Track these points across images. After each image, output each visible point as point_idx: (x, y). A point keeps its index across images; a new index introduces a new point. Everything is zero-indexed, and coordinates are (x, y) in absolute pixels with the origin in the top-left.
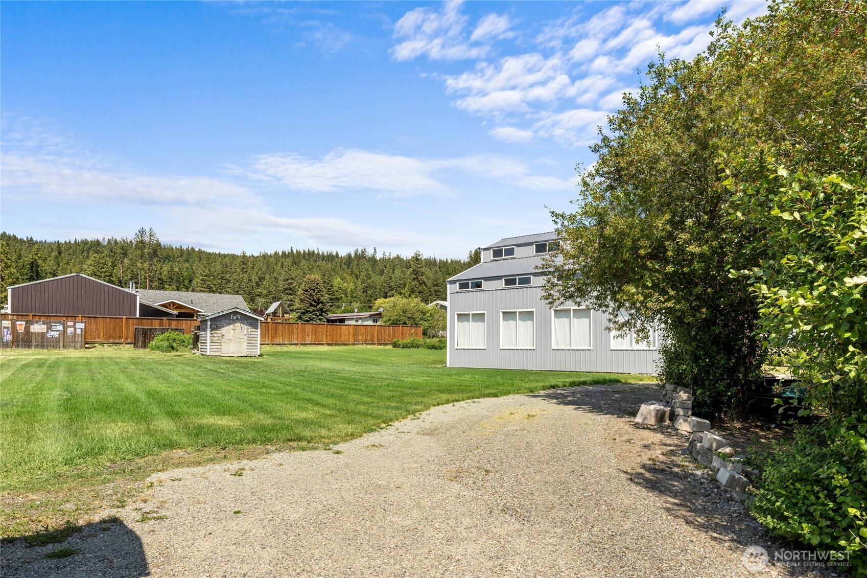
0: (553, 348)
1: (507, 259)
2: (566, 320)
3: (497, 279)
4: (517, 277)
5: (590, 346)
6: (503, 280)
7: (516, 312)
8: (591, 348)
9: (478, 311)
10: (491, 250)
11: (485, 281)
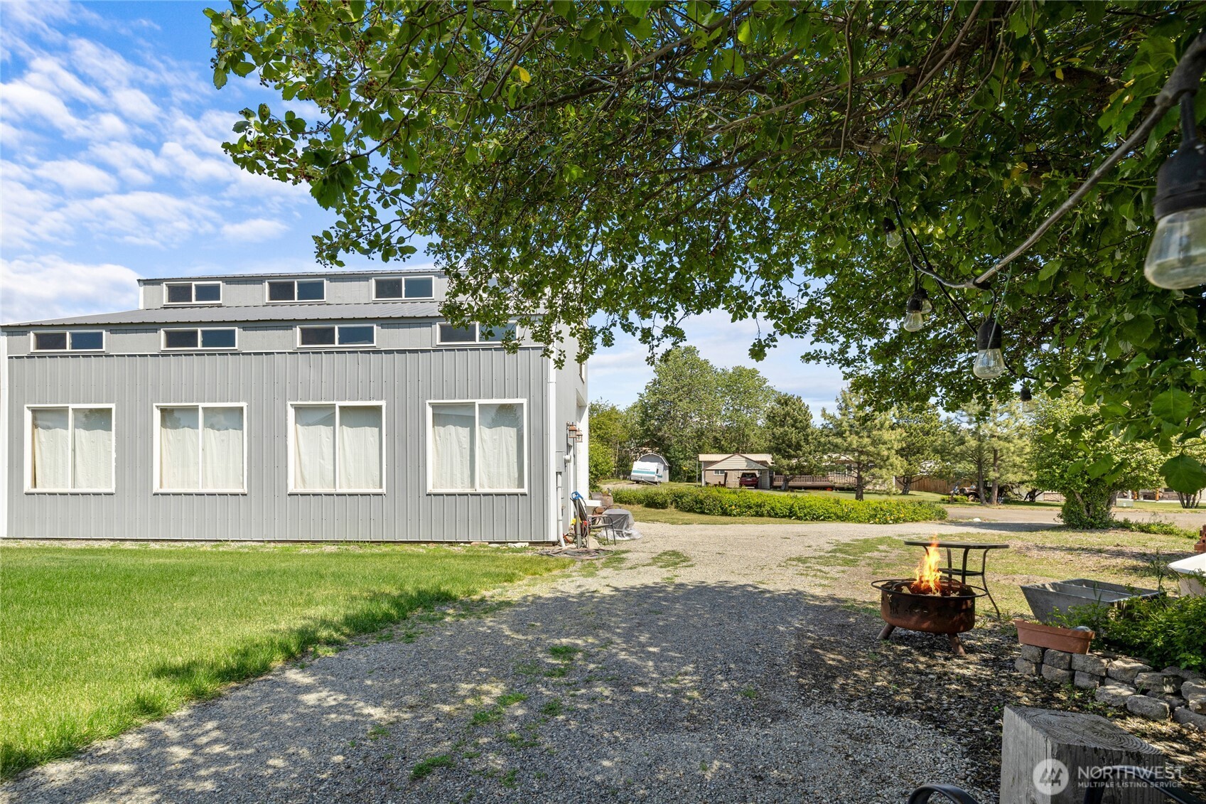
0: (291, 489)
1: (201, 307)
2: (324, 431)
3: (146, 331)
4: (199, 330)
5: (381, 487)
6: (162, 333)
7: (195, 409)
8: (384, 490)
9: (91, 402)
10: (164, 285)
11: (112, 331)
